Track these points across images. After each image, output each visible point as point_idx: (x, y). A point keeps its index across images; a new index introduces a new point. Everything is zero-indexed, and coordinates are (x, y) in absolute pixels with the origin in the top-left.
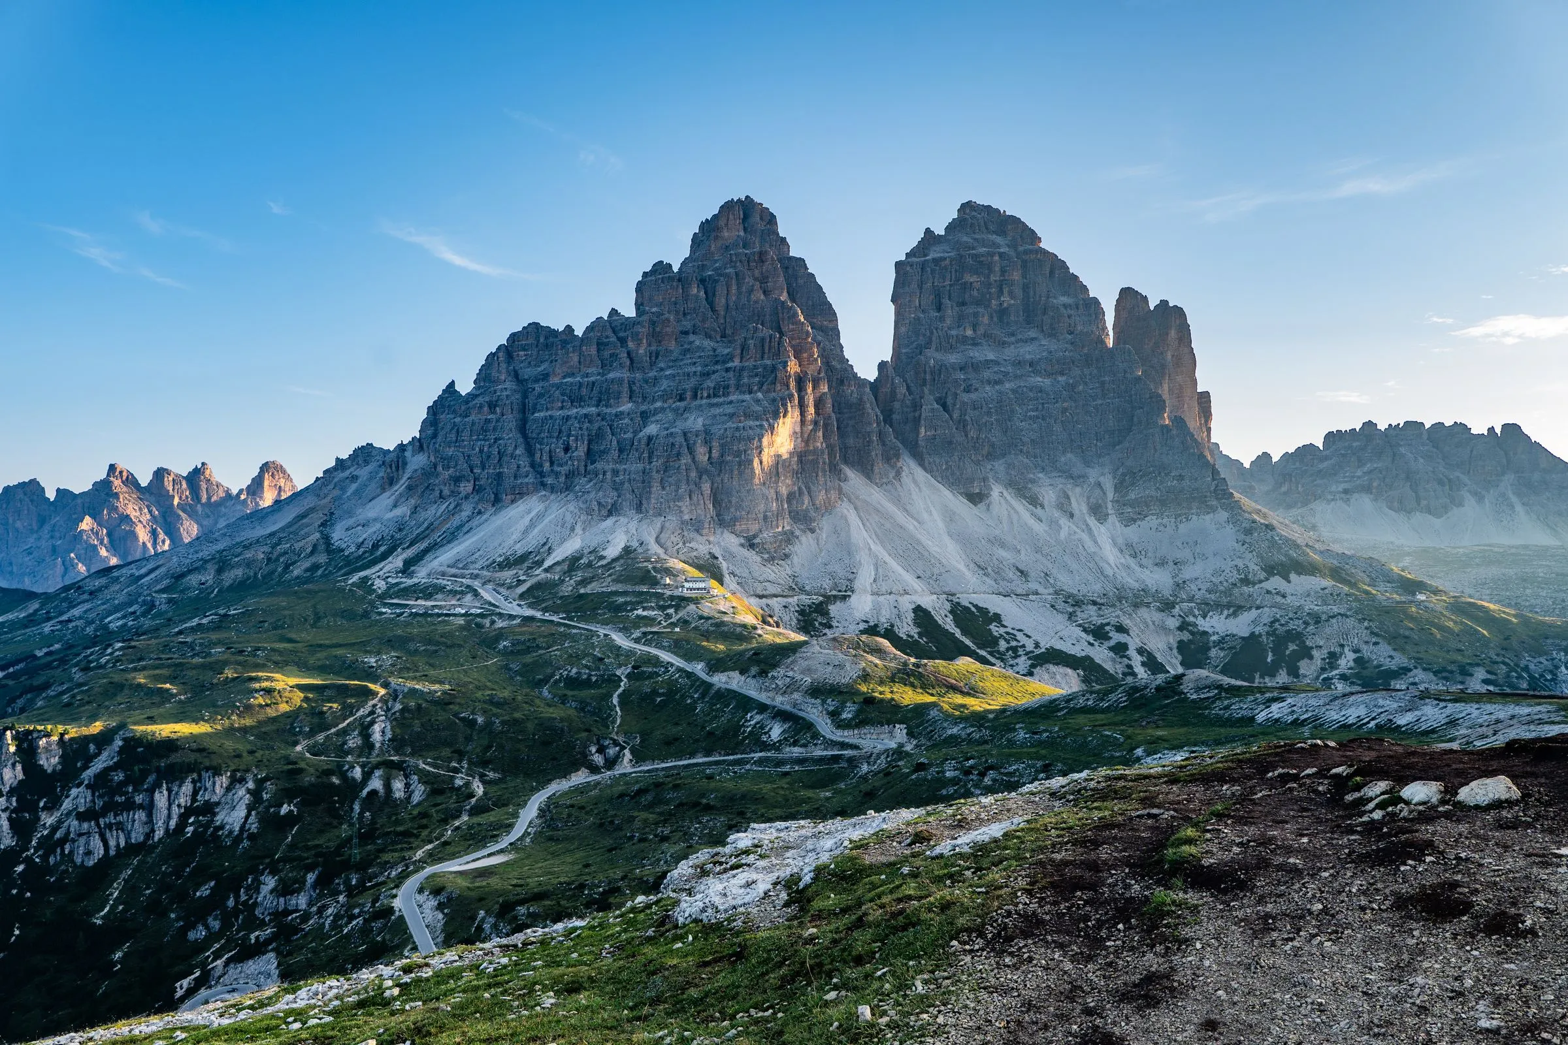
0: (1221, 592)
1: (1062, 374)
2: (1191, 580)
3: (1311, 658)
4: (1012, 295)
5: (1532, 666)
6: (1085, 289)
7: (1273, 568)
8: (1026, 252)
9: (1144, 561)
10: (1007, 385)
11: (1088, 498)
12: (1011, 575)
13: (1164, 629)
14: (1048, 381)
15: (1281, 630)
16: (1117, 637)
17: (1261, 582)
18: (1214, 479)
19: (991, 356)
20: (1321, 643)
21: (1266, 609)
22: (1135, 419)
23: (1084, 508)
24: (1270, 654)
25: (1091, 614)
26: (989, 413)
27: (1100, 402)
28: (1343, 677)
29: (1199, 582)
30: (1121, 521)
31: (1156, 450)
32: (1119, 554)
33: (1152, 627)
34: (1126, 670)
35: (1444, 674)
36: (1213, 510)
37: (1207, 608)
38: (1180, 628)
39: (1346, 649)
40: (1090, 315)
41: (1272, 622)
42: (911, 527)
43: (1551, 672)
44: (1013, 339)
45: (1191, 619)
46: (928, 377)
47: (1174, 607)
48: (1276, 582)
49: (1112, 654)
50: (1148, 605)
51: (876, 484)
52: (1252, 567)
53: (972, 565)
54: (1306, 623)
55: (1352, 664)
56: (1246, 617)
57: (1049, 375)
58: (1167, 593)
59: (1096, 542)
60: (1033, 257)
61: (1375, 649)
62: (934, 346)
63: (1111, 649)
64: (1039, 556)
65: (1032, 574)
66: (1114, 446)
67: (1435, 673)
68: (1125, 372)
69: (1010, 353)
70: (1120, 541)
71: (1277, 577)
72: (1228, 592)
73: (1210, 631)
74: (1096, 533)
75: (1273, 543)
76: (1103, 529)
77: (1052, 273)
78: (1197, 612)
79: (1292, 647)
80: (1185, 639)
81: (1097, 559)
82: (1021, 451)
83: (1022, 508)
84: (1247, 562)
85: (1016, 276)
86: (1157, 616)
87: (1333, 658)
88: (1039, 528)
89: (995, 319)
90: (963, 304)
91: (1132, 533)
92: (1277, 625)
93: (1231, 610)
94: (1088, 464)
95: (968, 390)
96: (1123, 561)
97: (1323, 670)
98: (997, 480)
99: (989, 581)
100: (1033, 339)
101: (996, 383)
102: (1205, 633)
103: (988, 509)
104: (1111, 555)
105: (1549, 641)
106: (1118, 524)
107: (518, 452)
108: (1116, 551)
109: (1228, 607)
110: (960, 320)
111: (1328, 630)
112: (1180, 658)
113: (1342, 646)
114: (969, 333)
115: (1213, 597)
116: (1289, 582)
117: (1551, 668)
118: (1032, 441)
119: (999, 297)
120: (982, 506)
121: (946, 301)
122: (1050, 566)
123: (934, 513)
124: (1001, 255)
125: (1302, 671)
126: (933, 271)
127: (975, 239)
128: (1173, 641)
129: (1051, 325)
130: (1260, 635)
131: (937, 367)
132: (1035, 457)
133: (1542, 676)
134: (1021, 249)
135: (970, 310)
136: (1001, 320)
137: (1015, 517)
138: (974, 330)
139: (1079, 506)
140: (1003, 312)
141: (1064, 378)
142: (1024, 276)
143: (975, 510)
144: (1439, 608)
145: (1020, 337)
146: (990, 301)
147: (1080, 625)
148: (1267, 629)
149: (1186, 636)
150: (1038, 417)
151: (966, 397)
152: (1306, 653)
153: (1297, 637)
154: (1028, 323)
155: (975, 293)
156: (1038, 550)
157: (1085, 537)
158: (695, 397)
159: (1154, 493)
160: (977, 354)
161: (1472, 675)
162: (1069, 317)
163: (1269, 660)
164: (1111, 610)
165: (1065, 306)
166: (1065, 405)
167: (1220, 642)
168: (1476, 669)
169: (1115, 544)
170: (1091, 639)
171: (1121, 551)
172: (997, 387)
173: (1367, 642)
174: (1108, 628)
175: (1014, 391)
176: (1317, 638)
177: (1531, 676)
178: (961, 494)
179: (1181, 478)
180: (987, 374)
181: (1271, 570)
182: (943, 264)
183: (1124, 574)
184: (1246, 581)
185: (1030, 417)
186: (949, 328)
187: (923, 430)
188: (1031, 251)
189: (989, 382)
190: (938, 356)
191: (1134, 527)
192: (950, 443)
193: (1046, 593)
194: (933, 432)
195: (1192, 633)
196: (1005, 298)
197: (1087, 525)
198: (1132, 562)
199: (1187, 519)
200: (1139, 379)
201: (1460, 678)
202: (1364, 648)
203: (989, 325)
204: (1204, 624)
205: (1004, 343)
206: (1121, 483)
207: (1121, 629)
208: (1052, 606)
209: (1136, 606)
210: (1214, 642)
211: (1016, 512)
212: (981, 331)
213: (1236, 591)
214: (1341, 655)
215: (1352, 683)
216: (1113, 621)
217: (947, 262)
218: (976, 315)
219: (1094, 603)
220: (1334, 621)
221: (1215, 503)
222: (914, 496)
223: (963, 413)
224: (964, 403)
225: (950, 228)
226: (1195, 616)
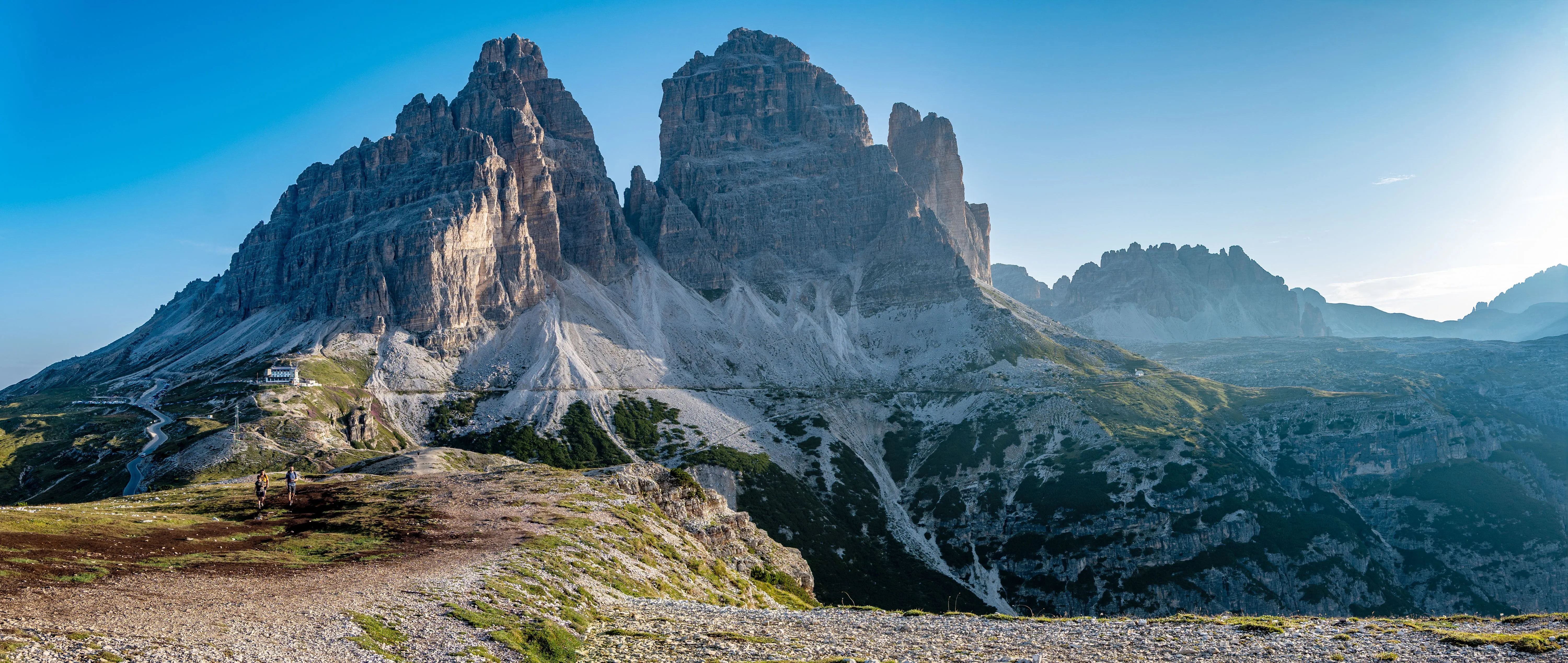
0: (945, 379)
1: (820, 173)
2: (917, 369)
3: (1018, 443)
4: (776, 103)
5: (1231, 434)
6: (849, 97)
7: (1002, 352)
8: (791, 66)
9: (876, 351)
10: (763, 185)
11: (834, 291)
12: (717, 368)
13: (875, 421)
14: (804, 180)
15: (993, 414)
16: (812, 431)
17: (987, 366)
18: (957, 267)
19: (751, 159)
20: (1031, 427)
21: (984, 394)
22: (888, 214)
23: (828, 301)
24: (978, 441)
25: (792, 408)
26: (740, 211)
27: (854, 198)
28: (1048, 462)
29: (924, 370)
30: (861, 313)
31: (904, 241)
32: (850, 345)
33: (860, 418)
34: (811, 469)
35: (1146, 450)
36: (954, 298)
37: (927, 395)
38: (891, 420)
39: (1056, 431)
40: (852, 120)
41: (987, 407)
42: (621, 322)
43: (1248, 438)
44: (777, 144)
45: (909, 409)
46: (683, 180)
47: (892, 397)
48: (1004, 365)
49: (799, 451)
50: (861, 395)
51: (603, 283)
52: (982, 351)
53: (675, 359)
54: (1020, 406)
55: (1059, 446)
56: (964, 403)
57: (807, 174)
58: (889, 384)
59: (829, 334)
60: (798, 70)
61: (1084, 428)
62: (693, 152)
63: (800, 445)
64: (761, 350)
65: (744, 367)
66: (869, 241)
67: (1137, 450)
68: (880, 169)
69: (770, 156)
70: (856, 332)
71: (1004, 361)
72: (951, 379)
73: (924, 420)
74: (832, 325)
75: (1006, 326)
76: (840, 320)
77: (818, 85)
78: (915, 401)
79: (1001, 432)
80: (894, 431)
81: (824, 350)
82: (772, 247)
83: (760, 305)
84: (977, 347)
85: (781, 86)
86: (869, 407)
87: (1041, 440)
88: (770, 320)
89: (760, 127)
90: (727, 113)
91: (870, 324)
92: (990, 410)
93: (951, 398)
94: (841, 259)
95: (722, 191)
96: (853, 352)
97: (1029, 455)
98: (742, 276)
99: (688, 376)
100: (795, 144)
101: (751, 183)
102: (919, 423)
103: (723, 305)
104: (841, 344)
105: (1247, 408)
106: (857, 315)
107: (268, 271)
108: (848, 342)
109: (948, 394)
110: (723, 129)
111: (1040, 412)
112: (884, 452)
113: (1052, 428)
114: (731, 139)
115: (935, 384)
116: (1015, 364)
117: (1247, 434)
118: (784, 238)
119: (764, 106)
120: (718, 302)
121: (710, 112)
122: (769, 358)
123: (656, 307)
124: (766, 69)
125: (1006, 459)
126: (697, 86)
127: (741, 57)
128: (880, 433)
129: (813, 129)
130: (971, 422)
131: (693, 170)
132: (786, 253)
133: (1239, 443)
134: (787, 63)
135: (734, 118)
136: (765, 127)
137: (748, 311)
138: (737, 137)
139: (823, 299)
140: (767, 120)
141: (821, 177)
142: (789, 87)
143: (708, 305)
144: (1154, 383)
145: (783, 141)
146: (754, 110)
147: (775, 420)
148: (980, 414)
149: (896, 428)
150: (790, 214)
151: (717, 197)
152: (1014, 438)
153: (1007, 421)
154: (794, 129)
155: (739, 103)
156: (762, 343)
157: (820, 330)
158: (403, 202)
159: (897, 283)
160: (736, 158)
161: (1171, 448)
162: (831, 121)
163: (975, 449)
164: (816, 401)
165: (828, 112)
166: (820, 201)
167: (932, 432)
168: (1176, 441)
169: (849, 333)
170: (781, 435)
171: (854, 341)
172: (751, 187)
173: (1077, 422)
174: (804, 422)
175: (767, 190)
176: (1028, 421)
177: (1230, 445)
178: (698, 291)
179: (926, 267)
180: (743, 175)
181: (998, 354)
182: (707, 79)
183: (850, 365)
184: (972, 367)
185: (783, 214)
186: (712, 136)
187: (664, 229)
188: (796, 65)
189: (744, 182)
190: (695, 161)
191: (874, 317)
192: (692, 240)
193: (750, 387)
194: (676, 230)
195: (903, 424)
196: (771, 109)
197: (826, 317)
198: (862, 353)
199: (928, 308)
200: (894, 174)
201: (1159, 453)
202: (1073, 428)
203: (753, 132)
204: (919, 414)
205: (766, 147)
206: (870, 275)
207: (820, 422)
208: (751, 400)
209: (848, 397)
210: (926, 432)
211: (752, 305)
212: (744, 137)
213: (960, 377)
214: (1050, 436)
215: (1056, 468)
216: (814, 414)
217: (712, 77)
218: (739, 123)
219: (801, 395)
220: (1049, 401)
221: (956, 290)
222: (640, 293)
223: (713, 212)
224: (714, 203)
225: (720, 50)
226: (913, 406)
